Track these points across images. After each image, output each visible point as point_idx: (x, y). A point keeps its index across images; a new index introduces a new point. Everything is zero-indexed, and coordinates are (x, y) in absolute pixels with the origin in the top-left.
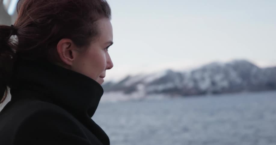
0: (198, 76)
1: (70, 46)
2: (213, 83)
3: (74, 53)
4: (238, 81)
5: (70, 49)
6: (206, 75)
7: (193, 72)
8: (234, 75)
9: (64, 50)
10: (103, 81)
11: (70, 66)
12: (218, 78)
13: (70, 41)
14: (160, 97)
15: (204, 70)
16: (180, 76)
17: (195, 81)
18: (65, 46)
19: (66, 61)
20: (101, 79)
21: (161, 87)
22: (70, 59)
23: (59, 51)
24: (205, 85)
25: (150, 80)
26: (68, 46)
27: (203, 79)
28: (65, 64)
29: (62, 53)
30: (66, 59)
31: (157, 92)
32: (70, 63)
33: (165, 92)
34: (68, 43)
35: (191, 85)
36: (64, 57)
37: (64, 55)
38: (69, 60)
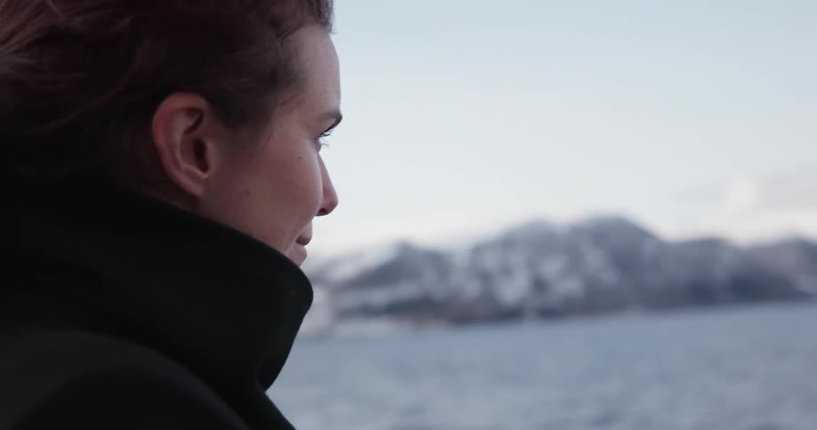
0: (491, 262)
1: (198, 122)
2: (539, 285)
3: (213, 151)
4: (609, 277)
5: (197, 133)
6: (518, 259)
7: (478, 250)
8: (595, 260)
9: (178, 137)
10: (303, 255)
11: (193, 198)
12: (552, 267)
13: (201, 103)
14: (379, 328)
15: (507, 242)
16: (437, 261)
17: (485, 277)
18: (182, 123)
19: (184, 180)
20: (299, 246)
21: (380, 296)
22: (199, 173)
23: (161, 141)
24: (513, 290)
25: (346, 271)
26: (190, 122)
27: (507, 271)
28: (179, 190)
29: (171, 147)
30: (186, 174)
31: (368, 312)
32: (196, 189)
33: (396, 310)
34: (190, 111)
35: (472, 289)
36: (177, 165)
37: (178, 155)
38: (193, 176)
